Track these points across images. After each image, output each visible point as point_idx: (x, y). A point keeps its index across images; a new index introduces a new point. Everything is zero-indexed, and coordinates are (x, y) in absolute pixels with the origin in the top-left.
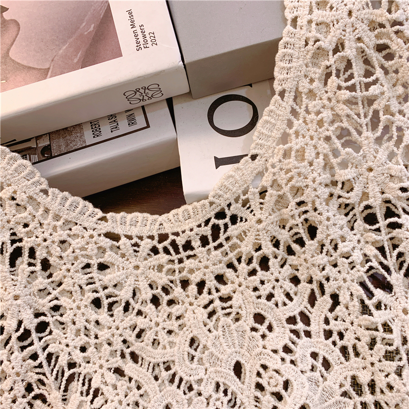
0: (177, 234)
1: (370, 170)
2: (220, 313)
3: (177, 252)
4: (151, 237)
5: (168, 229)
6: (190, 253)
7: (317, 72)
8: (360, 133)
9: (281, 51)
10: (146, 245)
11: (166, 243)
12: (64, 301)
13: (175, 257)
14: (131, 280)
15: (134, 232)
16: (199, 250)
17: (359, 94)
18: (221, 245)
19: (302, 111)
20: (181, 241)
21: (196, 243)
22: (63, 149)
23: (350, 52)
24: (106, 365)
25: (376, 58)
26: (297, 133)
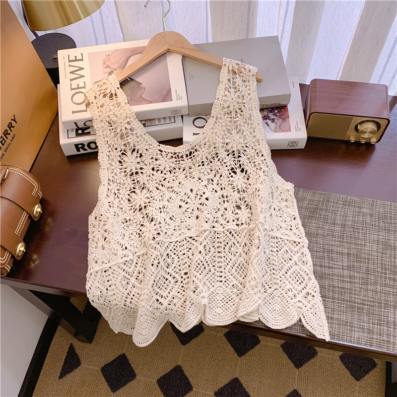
0: (179, 153)
1: (234, 140)
2: (189, 176)
3: (179, 158)
4: (172, 153)
5: (177, 151)
6: (182, 159)
7: (222, 113)
8: (232, 130)
9: (214, 106)
10: (170, 155)
11: (176, 155)
12: (144, 167)
13: (178, 160)
14: (164, 164)
15: (167, 151)
16: (185, 158)
17: (233, 120)
18: (191, 158)
19: (218, 122)
20: (180, 155)
21: (184, 156)
22: (149, 125)
23: (231, 109)
24: (154, 186)
25: (239, 111)
26: (216, 128)
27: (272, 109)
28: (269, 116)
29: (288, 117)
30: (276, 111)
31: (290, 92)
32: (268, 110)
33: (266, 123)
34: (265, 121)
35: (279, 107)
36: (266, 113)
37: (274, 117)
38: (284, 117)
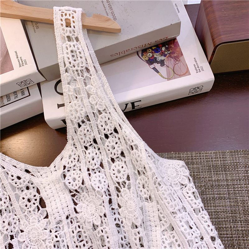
27: (157, 47)
28: (156, 58)
29: (182, 54)
30: (163, 49)
31: (179, 20)
32: (152, 50)
33: (154, 69)
34: (152, 66)
35: (166, 42)
36: (151, 54)
37: (163, 58)
38: (175, 55)
